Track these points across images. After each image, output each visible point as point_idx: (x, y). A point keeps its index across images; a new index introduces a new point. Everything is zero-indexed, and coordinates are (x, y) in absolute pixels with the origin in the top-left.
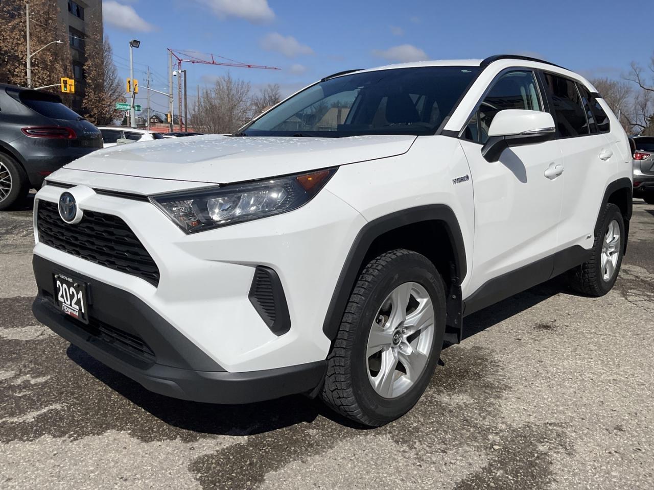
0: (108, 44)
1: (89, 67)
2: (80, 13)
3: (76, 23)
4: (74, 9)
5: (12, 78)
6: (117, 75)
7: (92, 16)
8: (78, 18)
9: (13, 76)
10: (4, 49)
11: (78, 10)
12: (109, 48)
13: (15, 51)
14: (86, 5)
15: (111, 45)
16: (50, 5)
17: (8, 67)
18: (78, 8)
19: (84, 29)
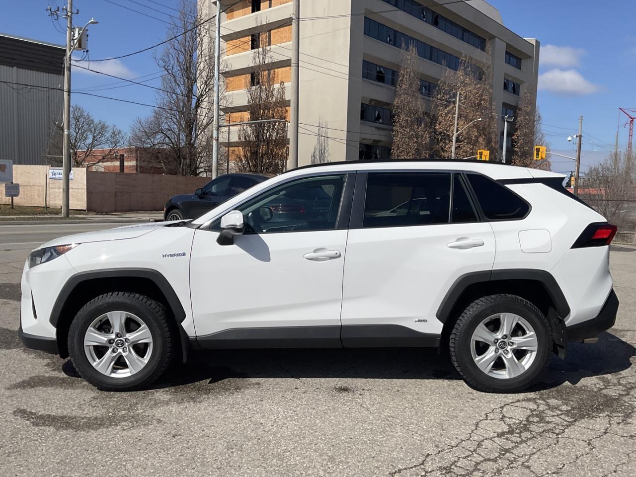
0: (539, 114)
1: (518, 137)
2: (515, 90)
3: (510, 99)
4: (510, 87)
5: (442, 153)
6: (544, 142)
7: (526, 91)
8: (514, 95)
9: (444, 151)
10: (438, 131)
11: (514, 87)
12: (539, 117)
13: (447, 131)
14: (523, 82)
15: (540, 114)
16: (484, 88)
17: (441, 145)
18: (514, 86)
19: (517, 103)
